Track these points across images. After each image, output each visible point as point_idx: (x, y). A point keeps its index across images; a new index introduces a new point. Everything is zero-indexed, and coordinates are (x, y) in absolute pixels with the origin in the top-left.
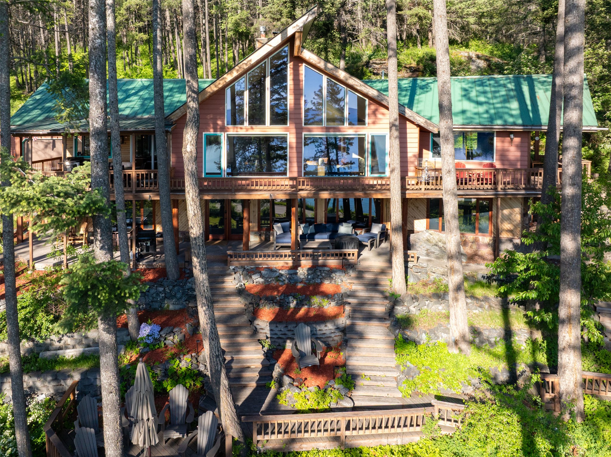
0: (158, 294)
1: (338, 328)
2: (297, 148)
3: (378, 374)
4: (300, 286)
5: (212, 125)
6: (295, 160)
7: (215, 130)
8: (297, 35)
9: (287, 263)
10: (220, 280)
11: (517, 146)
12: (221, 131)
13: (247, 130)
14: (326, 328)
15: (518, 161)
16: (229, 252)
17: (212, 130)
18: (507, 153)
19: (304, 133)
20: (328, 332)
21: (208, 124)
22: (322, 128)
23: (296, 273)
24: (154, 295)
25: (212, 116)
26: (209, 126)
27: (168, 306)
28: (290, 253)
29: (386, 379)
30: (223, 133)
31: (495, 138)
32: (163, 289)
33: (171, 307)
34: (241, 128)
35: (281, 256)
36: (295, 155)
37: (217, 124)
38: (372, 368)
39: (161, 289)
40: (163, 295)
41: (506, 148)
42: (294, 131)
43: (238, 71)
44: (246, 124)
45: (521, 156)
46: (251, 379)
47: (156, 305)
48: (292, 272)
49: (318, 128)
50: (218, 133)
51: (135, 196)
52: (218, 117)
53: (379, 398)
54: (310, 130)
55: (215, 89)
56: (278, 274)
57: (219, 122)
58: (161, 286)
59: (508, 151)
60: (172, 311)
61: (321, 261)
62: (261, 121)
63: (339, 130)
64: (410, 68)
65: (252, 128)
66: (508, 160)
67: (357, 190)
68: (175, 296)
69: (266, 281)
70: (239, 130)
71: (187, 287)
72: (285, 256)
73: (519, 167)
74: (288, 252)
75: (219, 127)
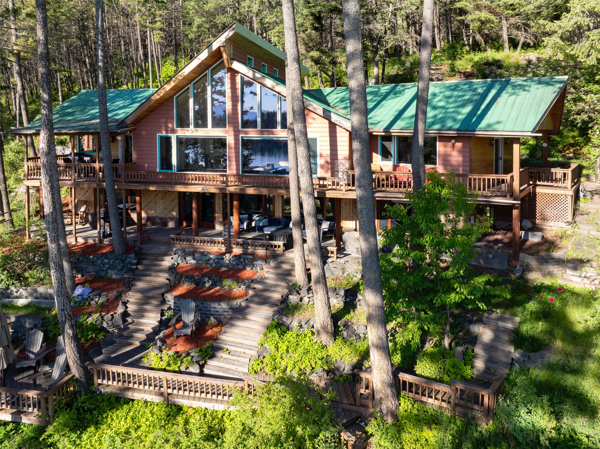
0: (104, 265)
1: (231, 308)
2: (235, 148)
3: (239, 350)
4: (224, 269)
5: (164, 128)
6: (233, 159)
7: (167, 132)
8: (222, 49)
9: (221, 250)
10: (160, 258)
11: (459, 151)
12: (171, 133)
13: (193, 132)
14: (220, 307)
15: (460, 166)
16: (172, 236)
17: (164, 132)
18: (450, 158)
19: (241, 136)
20: (221, 310)
21: (161, 127)
22: (257, 131)
23: (223, 259)
24: (101, 265)
25: (164, 120)
26: (162, 128)
27: (112, 275)
28: (223, 241)
29: (243, 355)
30: (173, 135)
31: (438, 143)
32: (108, 261)
33: (114, 276)
34: (188, 131)
35: (215, 243)
36: (233, 154)
37: (168, 127)
38: (236, 344)
39: (106, 261)
40: (108, 266)
41: (449, 153)
42: (232, 133)
43: (174, 81)
44: (192, 127)
45: (463, 161)
46: (138, 339)
47: (102, 274)
48: (220, 257)
49: (253, 131)
50: (169, 135)
51: (98, 185)
52: (169, 121)
53: (228, 370)
54: (246, 133)
55: (158, 97)
56: (208, 258)
57: (170, 125)
58: (107, 258)
59: (450, 155)
60: (114, 280)
61: (250, 249)
62: (205, 125)
63: (273, 133)
64: (464, 73)
65: (197, 131)
66: (451, 165)
67: (281, 188)
68: (116, 268)
69: (198, 263)
70: (186, 132)
71: (127, 261)
72: (219, 243)
73: (461, 172)
74: (221, 239)
75: (169, 129)
